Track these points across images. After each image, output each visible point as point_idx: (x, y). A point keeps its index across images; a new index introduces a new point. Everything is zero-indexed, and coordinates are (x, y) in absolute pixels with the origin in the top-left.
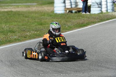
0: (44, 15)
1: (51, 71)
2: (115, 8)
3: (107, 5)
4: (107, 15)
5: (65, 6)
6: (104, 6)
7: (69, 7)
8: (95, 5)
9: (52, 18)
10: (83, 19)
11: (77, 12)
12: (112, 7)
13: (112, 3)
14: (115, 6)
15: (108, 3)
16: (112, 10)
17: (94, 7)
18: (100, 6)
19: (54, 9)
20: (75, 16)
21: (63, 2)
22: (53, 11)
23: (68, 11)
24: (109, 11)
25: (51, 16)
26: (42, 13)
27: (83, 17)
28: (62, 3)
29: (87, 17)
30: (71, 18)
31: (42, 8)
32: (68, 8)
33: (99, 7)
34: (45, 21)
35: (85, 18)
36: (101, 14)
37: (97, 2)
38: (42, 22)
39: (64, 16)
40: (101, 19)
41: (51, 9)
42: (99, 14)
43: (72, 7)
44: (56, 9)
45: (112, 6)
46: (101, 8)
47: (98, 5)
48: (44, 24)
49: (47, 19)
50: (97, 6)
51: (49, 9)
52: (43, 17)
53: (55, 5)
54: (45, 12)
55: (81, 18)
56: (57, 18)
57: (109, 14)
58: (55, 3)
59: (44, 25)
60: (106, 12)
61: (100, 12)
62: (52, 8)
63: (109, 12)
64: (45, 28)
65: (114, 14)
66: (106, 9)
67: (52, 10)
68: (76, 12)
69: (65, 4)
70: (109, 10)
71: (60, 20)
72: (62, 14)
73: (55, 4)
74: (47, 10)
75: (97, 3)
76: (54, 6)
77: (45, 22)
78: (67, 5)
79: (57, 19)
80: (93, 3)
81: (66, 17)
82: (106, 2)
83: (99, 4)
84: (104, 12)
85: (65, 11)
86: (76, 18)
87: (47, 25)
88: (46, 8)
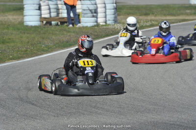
0: (8, 28)
1: (18, 116)
2: (118, 17)
3: (105, 12)
4: (106, 28)
5: (41, 15)
6: (100, 15)
7: (47, 16)
8: (87, 14)
9: (21, 32)
10: (69, 34)
11: (59, 23)
12: (114, 16)
13: (113, 10)
14: (118, 15)
15: (107, 10)
16: (114, 20)
17: (86, 15)
18: (95, 14)
19: (23, 19)
20: (56, 31)
21: (38, 8)
22: (22, 22)
23: (45, 22)
24: (108, 22)
25: (18, 29)
26: (5, 24)
27: (69, 32)
28: (36, 9)
29: (74, 32)
30: (50, 33)
31: (5, 17)
32: (45, 18)
33: (93, 16)
34: (10, 37)
35: (72, 34)
36: (96, 27)
37: (90, 8)
38: (4, 38)
39: (40, 30)
40: (97, 35)
41: (18, 19)
42: (93, 26)
43: (51, 17)
44: (26, 19)
45: (114, 14)
46: (97, 18)
47: (92, 13)
48: (7, 42)
49: (12, 34)
50: (90, 15)
51: (15, 19)
52: (7, 31)
53: (26, 12)
54: (10, 23)
55: (65, 33)
56: (28, 33)
57: (109, 26)
58: (25, 9)
59: (8, 44)
60: (104, 24)
61: (96, 23)
62: (21, 17)
63: (109, 25)
64: (9, 48)
65: (116, 27)
66: (104, 19)
67: (20, 20)
68: (57, 25)
69: (41, 11)
70: (109, 20)
71: (33, 36)
72: (35, 27)
73: (24, 11)
74: (13, 21)
75: (91, 10)
76: (23, 14)
77: (10, 39)
78: (43, 12)
79: (28, 35)
80: (84, 10)
81: (41, 32)
82: (104, 9)
83: (93, 11)
84: (101, 24)
85: (40, 21)
86: (57, 32)
87: (12, 44)
88: (11, 17)
